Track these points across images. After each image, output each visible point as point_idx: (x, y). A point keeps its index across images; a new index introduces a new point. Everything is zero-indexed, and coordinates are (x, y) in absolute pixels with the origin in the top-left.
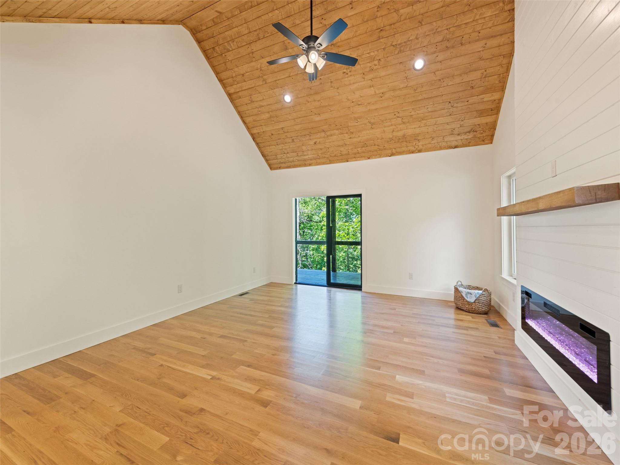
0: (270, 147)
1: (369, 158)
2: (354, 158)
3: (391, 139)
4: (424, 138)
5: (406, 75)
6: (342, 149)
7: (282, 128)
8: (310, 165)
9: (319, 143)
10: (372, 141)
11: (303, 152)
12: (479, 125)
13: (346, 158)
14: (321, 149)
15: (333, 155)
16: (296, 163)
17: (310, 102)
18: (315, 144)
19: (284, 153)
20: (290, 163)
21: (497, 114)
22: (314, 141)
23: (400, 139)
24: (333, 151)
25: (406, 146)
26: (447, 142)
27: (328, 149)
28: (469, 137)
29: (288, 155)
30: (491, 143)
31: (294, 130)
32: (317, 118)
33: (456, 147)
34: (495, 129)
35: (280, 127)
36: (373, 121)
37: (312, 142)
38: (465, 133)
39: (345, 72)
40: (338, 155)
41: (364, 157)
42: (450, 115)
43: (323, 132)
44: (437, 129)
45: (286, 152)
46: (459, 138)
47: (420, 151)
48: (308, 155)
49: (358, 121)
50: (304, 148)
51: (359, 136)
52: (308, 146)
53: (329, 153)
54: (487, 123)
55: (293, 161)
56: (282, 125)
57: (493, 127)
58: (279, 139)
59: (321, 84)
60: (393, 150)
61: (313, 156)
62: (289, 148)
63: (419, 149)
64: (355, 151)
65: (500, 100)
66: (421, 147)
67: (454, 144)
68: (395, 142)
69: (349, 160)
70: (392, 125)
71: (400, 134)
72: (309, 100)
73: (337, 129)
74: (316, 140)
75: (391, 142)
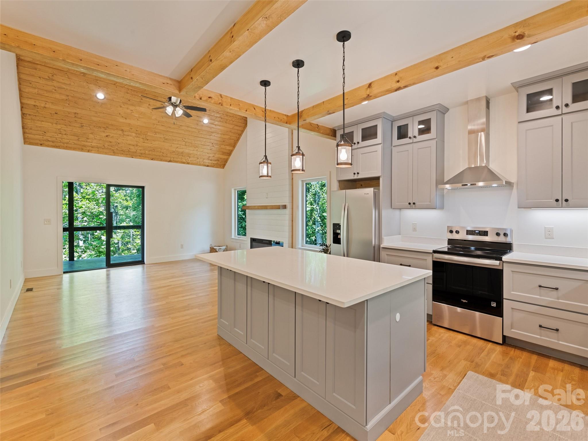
0: (43, 123)
1: (152, 159)
2: (140, 156)
3: (174, 152)
4: (194, 157)
5: (197, 123)
6: (132, 147)
7: (75, 113)
8: (89, 151)
9: (112, 137)
10: (160, 149)
11: (88, 139)
12: (221, 158)
13: (133, 155)
14: (110, 142)
15: (120, 149)
16: (70, 146)
17: (123, 108)
18: (107, 136)
19: (60, 133)
20: (61, 144)
21: (229, 156)
22: (107, 134)
23: (179, 153)
24: (122, 146)
25: (181, 158)
26: (204, 162)
27: (118, 144)
28: (215, 163)
29: (65, 136)
30: (223, 168)
31: (90, 119)
32: (122, 120)
33: (208, 166)
34: (227, 162)
35: (75, 111)
36: (167, 137)
37: (104, 135)
38: (214, 160)
39: (162, 104)
40: (126, 151)
41: (148, 157)
42: (211, 150)
43: (121, 131)
44: (202, 154)
45: (64, 132)
46: (211, 162)
47: (188, 163)
48: (92, 142)
49: (156, 134)
50: (91, 136)
51: (151, 143)
52: (97, 136)
53: (117, 147)
54: (224, 159)
55: (67, 143)
56: (78, 111)
57: (226, 161)
58: (62, 120)
59: (141, 102)
60: (172, 158)
61: (97, 145)
62: (72, 131)
63: (188, 162)
64: (143, 152)
65: (232, 151)
66: (189, 161)
67: (207, 164)
68: (175, 154)
69: (134, 157)
70: (178, 144)
71: (181, 150)
72: (123, 106)
73: (136, 134)
74: (110, 134)
75: (173, 153)
